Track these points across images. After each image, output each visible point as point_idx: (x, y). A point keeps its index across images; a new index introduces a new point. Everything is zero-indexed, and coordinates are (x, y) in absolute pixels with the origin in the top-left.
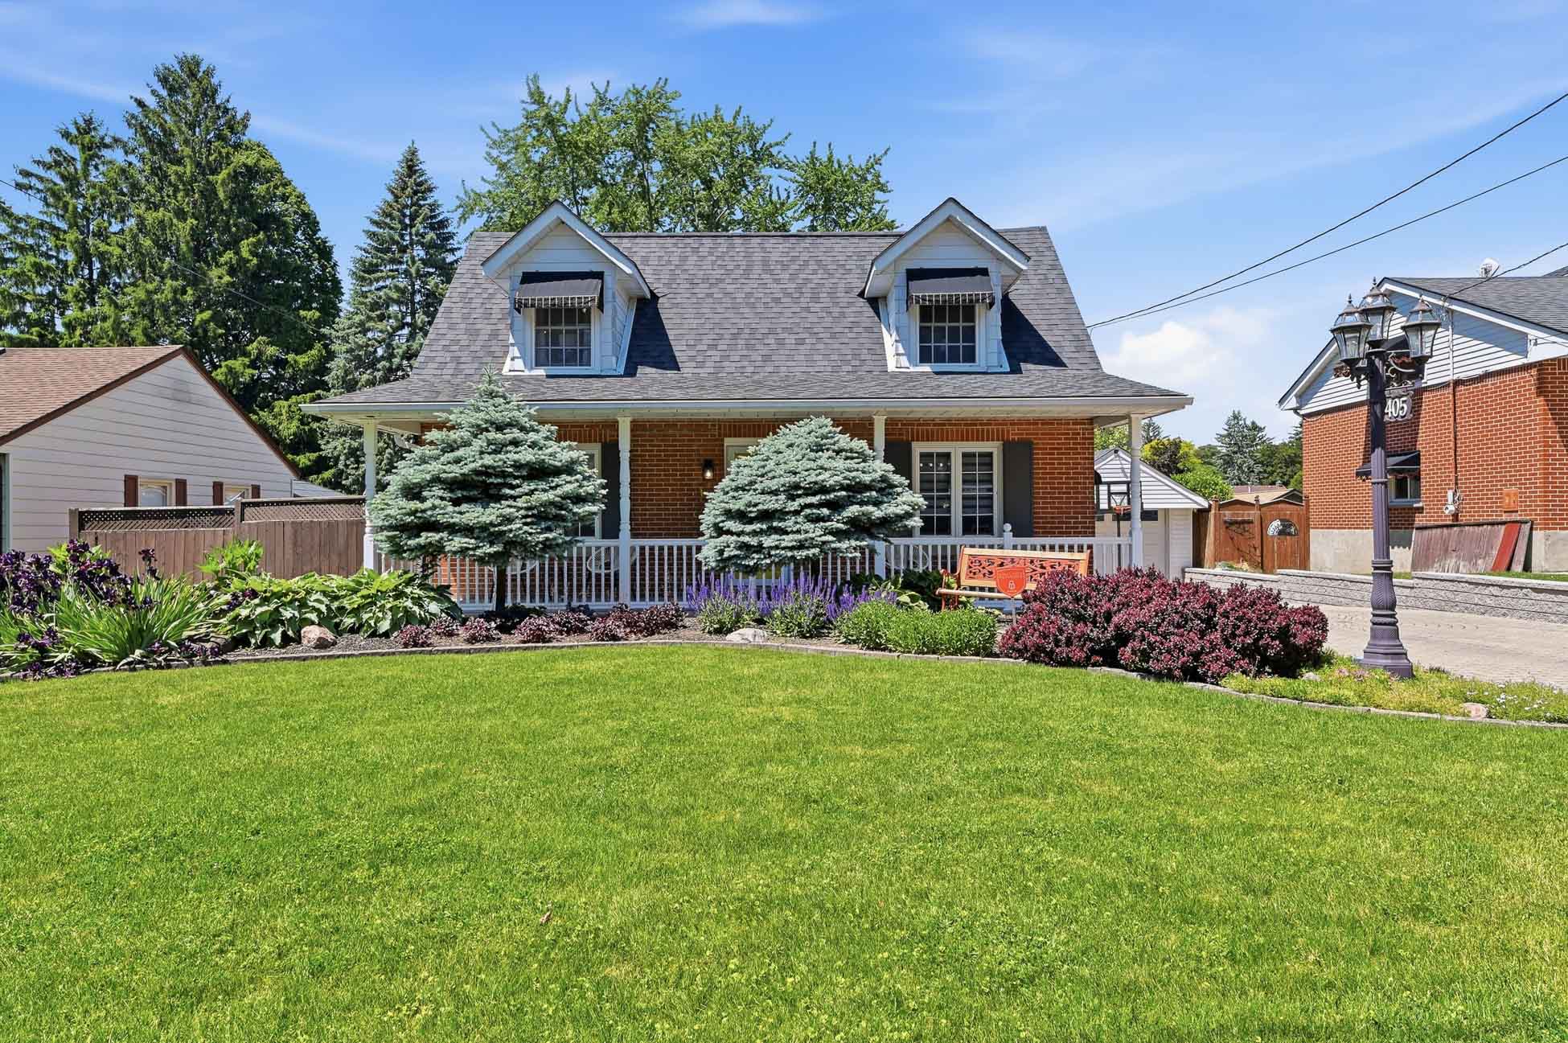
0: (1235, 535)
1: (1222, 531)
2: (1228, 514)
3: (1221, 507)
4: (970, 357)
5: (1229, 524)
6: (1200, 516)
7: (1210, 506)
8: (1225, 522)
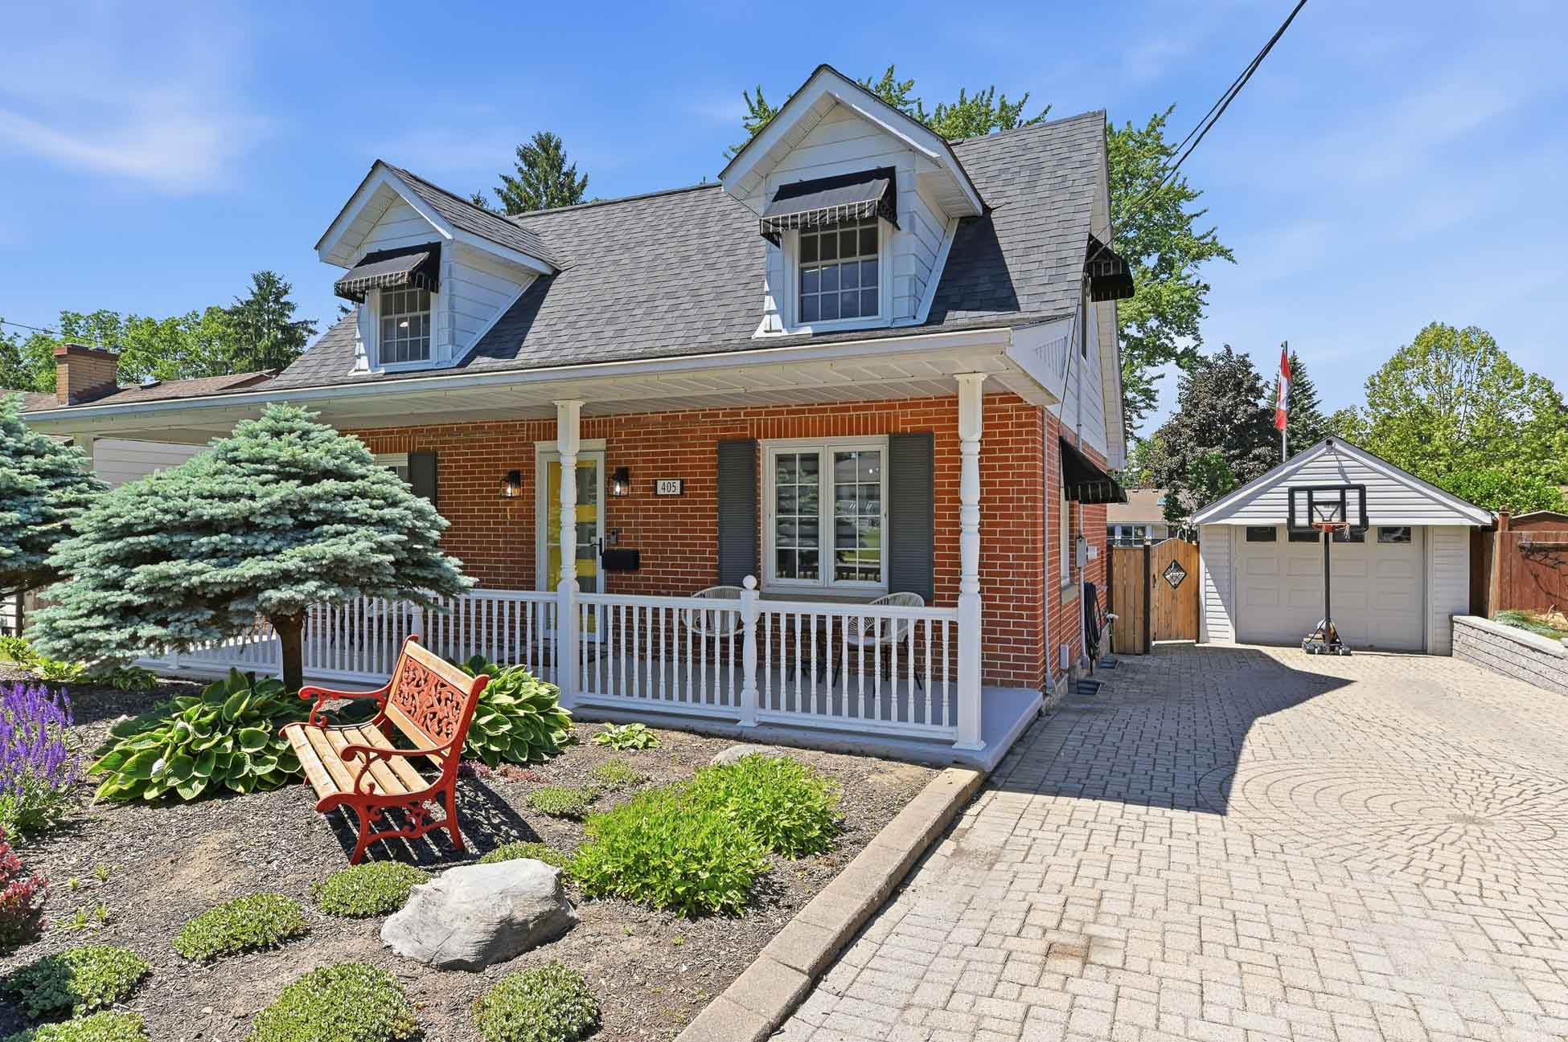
0: (1540, 570)
1: (1516, 560)
2: (1526, 536)
3: (1514, 524)
4: (871, 309)
5: (1530, 551)
6: (1480, 537)
7: (1495, 522)
8: (1522, 548)
